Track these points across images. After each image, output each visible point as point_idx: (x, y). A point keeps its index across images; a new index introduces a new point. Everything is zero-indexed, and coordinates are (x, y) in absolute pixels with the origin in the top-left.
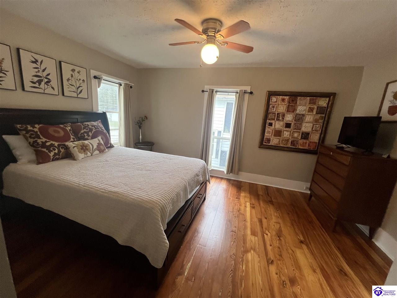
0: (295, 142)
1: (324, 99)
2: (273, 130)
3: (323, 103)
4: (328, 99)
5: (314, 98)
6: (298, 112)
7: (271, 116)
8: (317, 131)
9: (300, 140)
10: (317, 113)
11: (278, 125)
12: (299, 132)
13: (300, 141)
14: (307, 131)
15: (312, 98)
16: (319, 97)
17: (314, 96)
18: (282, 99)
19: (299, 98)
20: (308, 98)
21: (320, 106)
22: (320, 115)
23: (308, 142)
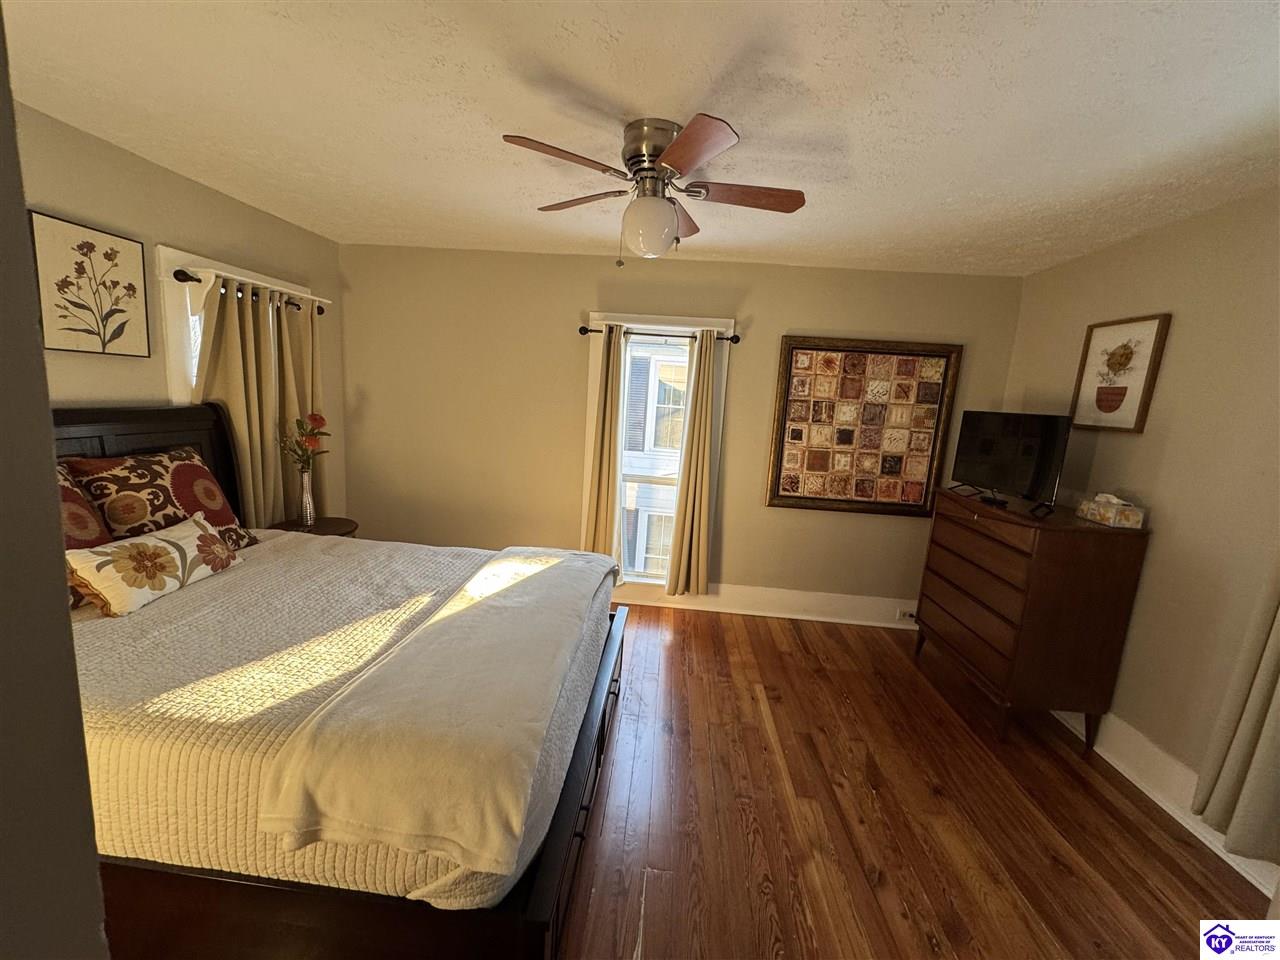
0: (866, 485)
1: (934, 361)
2: (804, 453)
3: (932, 371)
4: (943, 362)
5: (911, 358)
6: (869, 397)
7: (796, 411)
8: (922, 451)
9: (880, 477)
10: (918, 401)
11: (819, 436)
12: (876, 455)
13: (879, 480)
14: (895, 450)
15: (905, 358)
16: (921, 355)
17: (909, 352)
18: (825, 362)
19: (870, 357)
20: (895, 359)
21: (926, 380)
22: (926, 406)
23: (900, 482)
